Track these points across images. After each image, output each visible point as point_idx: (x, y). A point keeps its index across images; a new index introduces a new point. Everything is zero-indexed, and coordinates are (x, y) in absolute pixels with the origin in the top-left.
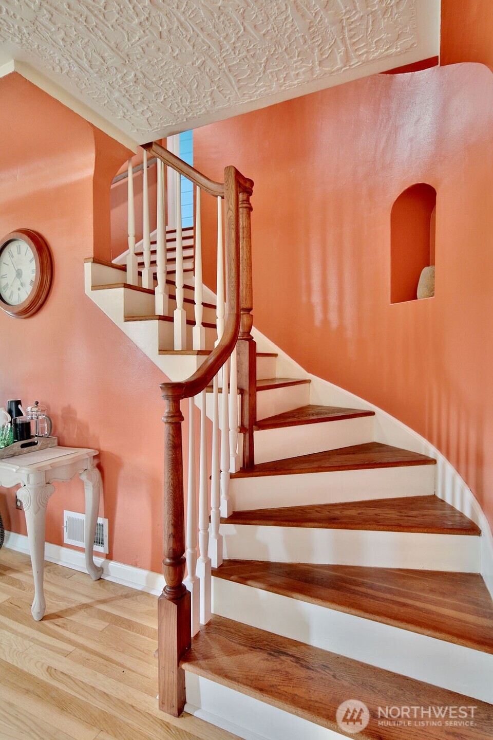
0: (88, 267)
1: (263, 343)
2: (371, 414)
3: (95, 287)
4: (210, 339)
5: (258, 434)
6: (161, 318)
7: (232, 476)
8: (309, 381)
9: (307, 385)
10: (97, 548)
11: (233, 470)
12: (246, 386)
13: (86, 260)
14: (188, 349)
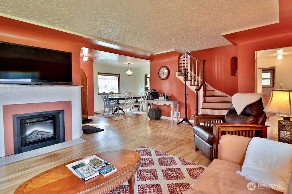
0: (177, 72)
1: (207, 84)
2: (227, 96)
3: (178, 76)
4: (198, 83)
5: (206, 98)
6: (190, 80)
7: (203, 103)
8: (215, 91)
9: (214, 91)
10: (178, 117)
11: (203, 102)
12: (204, 90)
13: (177, 71)
14: (194, 85)
